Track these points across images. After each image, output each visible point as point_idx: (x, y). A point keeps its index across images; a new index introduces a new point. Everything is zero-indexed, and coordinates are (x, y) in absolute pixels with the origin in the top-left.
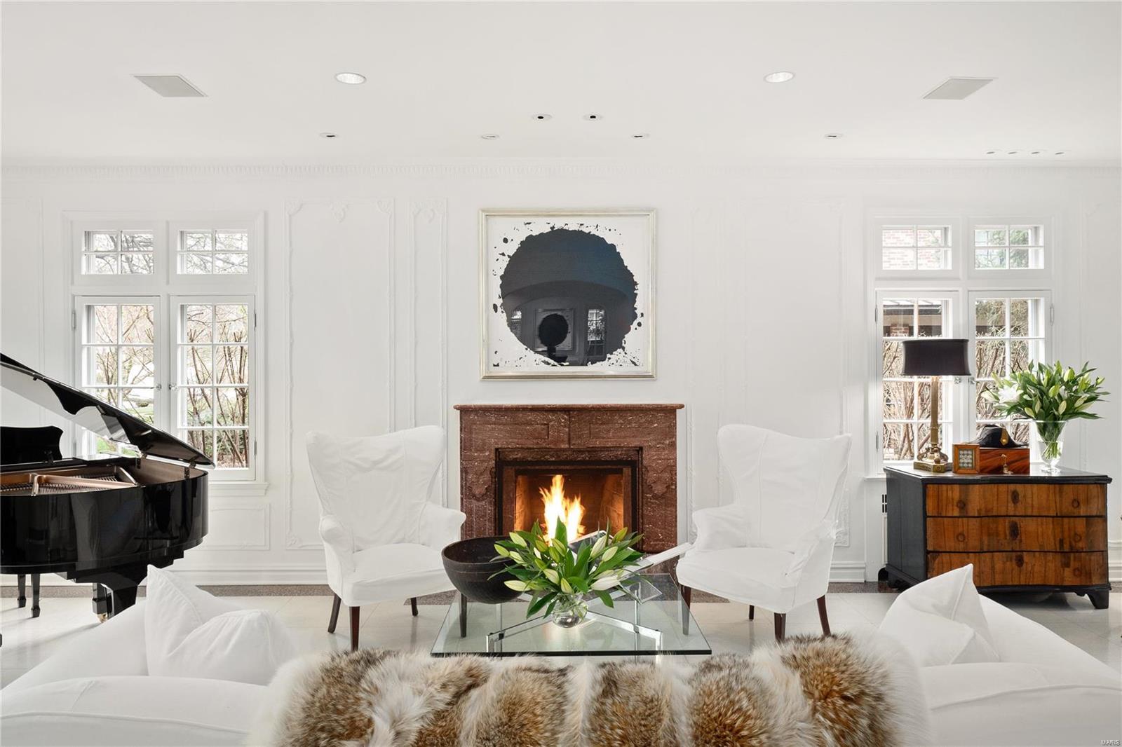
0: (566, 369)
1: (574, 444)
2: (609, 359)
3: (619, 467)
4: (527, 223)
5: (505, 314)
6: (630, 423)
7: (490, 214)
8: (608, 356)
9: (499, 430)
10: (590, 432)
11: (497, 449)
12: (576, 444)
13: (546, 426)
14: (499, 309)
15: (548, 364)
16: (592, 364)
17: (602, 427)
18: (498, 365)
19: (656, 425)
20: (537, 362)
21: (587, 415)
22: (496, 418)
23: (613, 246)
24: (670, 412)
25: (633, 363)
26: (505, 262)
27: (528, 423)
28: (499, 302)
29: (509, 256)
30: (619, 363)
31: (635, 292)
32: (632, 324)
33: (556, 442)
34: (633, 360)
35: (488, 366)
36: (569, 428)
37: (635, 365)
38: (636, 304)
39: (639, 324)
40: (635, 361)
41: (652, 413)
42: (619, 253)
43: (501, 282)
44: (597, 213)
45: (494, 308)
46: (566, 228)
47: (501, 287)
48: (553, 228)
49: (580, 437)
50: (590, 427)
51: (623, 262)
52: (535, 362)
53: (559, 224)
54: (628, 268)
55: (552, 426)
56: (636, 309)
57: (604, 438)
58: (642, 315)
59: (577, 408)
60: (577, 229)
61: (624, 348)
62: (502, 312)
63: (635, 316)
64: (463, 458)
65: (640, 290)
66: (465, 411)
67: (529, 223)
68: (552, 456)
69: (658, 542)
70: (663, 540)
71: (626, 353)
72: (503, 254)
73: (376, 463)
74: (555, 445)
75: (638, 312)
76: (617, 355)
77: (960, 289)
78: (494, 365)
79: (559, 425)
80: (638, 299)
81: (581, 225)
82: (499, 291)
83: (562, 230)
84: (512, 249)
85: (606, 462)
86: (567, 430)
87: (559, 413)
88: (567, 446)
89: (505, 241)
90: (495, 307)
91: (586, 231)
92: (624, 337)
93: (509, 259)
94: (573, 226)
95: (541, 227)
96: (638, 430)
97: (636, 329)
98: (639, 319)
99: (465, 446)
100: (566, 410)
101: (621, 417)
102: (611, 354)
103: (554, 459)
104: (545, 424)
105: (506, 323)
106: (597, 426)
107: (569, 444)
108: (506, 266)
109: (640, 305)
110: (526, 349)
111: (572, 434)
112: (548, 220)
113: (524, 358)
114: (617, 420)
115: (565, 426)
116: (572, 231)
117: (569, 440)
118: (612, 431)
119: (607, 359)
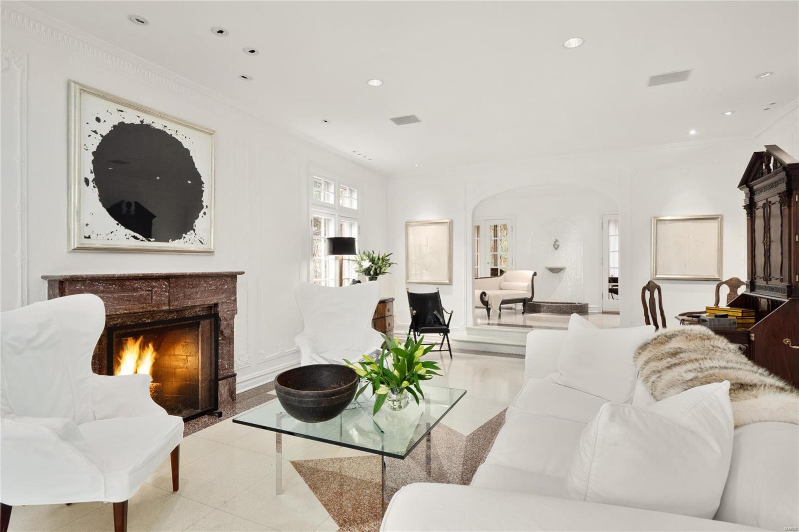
0: (153, 244)
1: (173, 305)
2: (184, 237)
3: (198, 321)
4: (120, 111)
5: (97, 189)
6: (211, 285)
8: (184, 235)
9: (107, 298)
10: (184, 294)
12: (176, 305)
13: (150, 293)
14: (91, 184)
15: (137, 239)
16: (172, 241)
17: (192, 290)
18: (89, 237)
19: (226, 287)
20: (127, 237)
21: (182, 281)
22: (104, 287)
23: (187, 150)
24: (233, 277)
25: (201, 242)
26: (97, 139)
27: (135, 290)
28: (91, 177)
29: (102, 136)
30: (191, 241)
31: (203, 189)
32: (200, 213)
33: (158, 305)
34: (200, 239)
35: (79, 237)
36: (169, 292)
37: (202, 243)
38: (203, 198)
39: (205, 213)
40: (202, 240)
41: (224, 278)
42: (191, 157)
43: (93, 158)
44: (178, 121)
45: (85, 181)
46: (153, 125)
47: (92, 163)
48: (142, 122)
49: (176, 300)
50: (184, 291)
51: (194, 165)
52: (123, 236)
53: (148, 120)
54: (198, 170)
55: (156, 292)
56: (203, 202)
57: (194, 299)
58: (207, 206)
59: (175, 276)
60: (162, 129)
61: (194, 230)
62: (94, 187)
63: (202, 207)
65: (206, 188)
67: (122, 111)
68: (148, 318)
69: (225, 371)
70: (228, 369)
71: (196, 234)
72: (95, 132)
74: (158, 307)
75: (204, 204)
76: (190, 235)
77: (336, 214)
78: (85, 237)
79: (161, 290)
80: (204, 194)
81: (165, 126)
82: (91, 167)
83: (148, 126)
84: (105, 129)
85: (189, 318)
86: (167, 294)
87: (161, 280)
88: (167, 308)
89: (98, 120)
90: (87, 181)
91: (169, 133)
92: (195, 222)
93: (102, 138)
94: (158, 125)
95: (131, 118)
96: (216, 291)
97: (202, 217)
98: (204, 210)
100: (167, 278)
101: (205, 282)
102: (186, 234)
103: (149, 321)
104: (149, 291)
105: (98, 198)
106: (189, 290)
107: (169, 305)
108: (98, 144)
109: (205, 199)
110: (118, 224)
111: (171, 297)
112: (139, 114)
113: (115, 233)
114: (202, 284)
115: (166, 291)
116: (158, 129)
117: (169, 301)
118: (200, 293)
119: (183, 238)
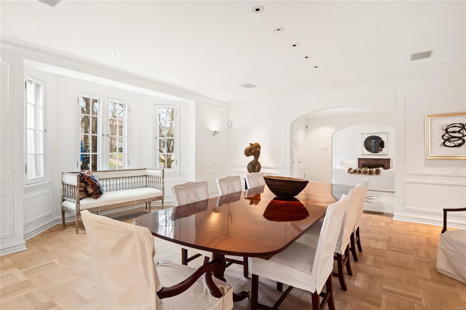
0: (373, 154)
5: (365, 147)
7: (362, 134)
10: (377, 162)
11: (363, 164)
13: (370, 161)
15: (371, 153)
16: (377, 153)
22: (363, 160)
23: (381, 138)
24: (389, 159)
25: (383, 153)
26: (365, 140)
27: (368, 160)
28: (364, 145)
30: (381, 153)
35: (362, 153)
38: (384, 145)
41: (386, 160)
43: (364, 143)
44: (378, 133)
51: (382, 140)
52: (369, 153)
53: (372, 135)
57: (379, 163)
58: (385, 147)
64: (358, 165)
65: (385, 143)
66: (359, 159)
67: (368, 135)
73: (347, 164)
79: (372, 161)
81: (376, 135)
84: (366, 138)
92: (382, 150)
94: (374, 135)
95: (370, 135)
96: (384, 162)
99: (359, 163)
101: (381, 160)
113: (367, 152)
